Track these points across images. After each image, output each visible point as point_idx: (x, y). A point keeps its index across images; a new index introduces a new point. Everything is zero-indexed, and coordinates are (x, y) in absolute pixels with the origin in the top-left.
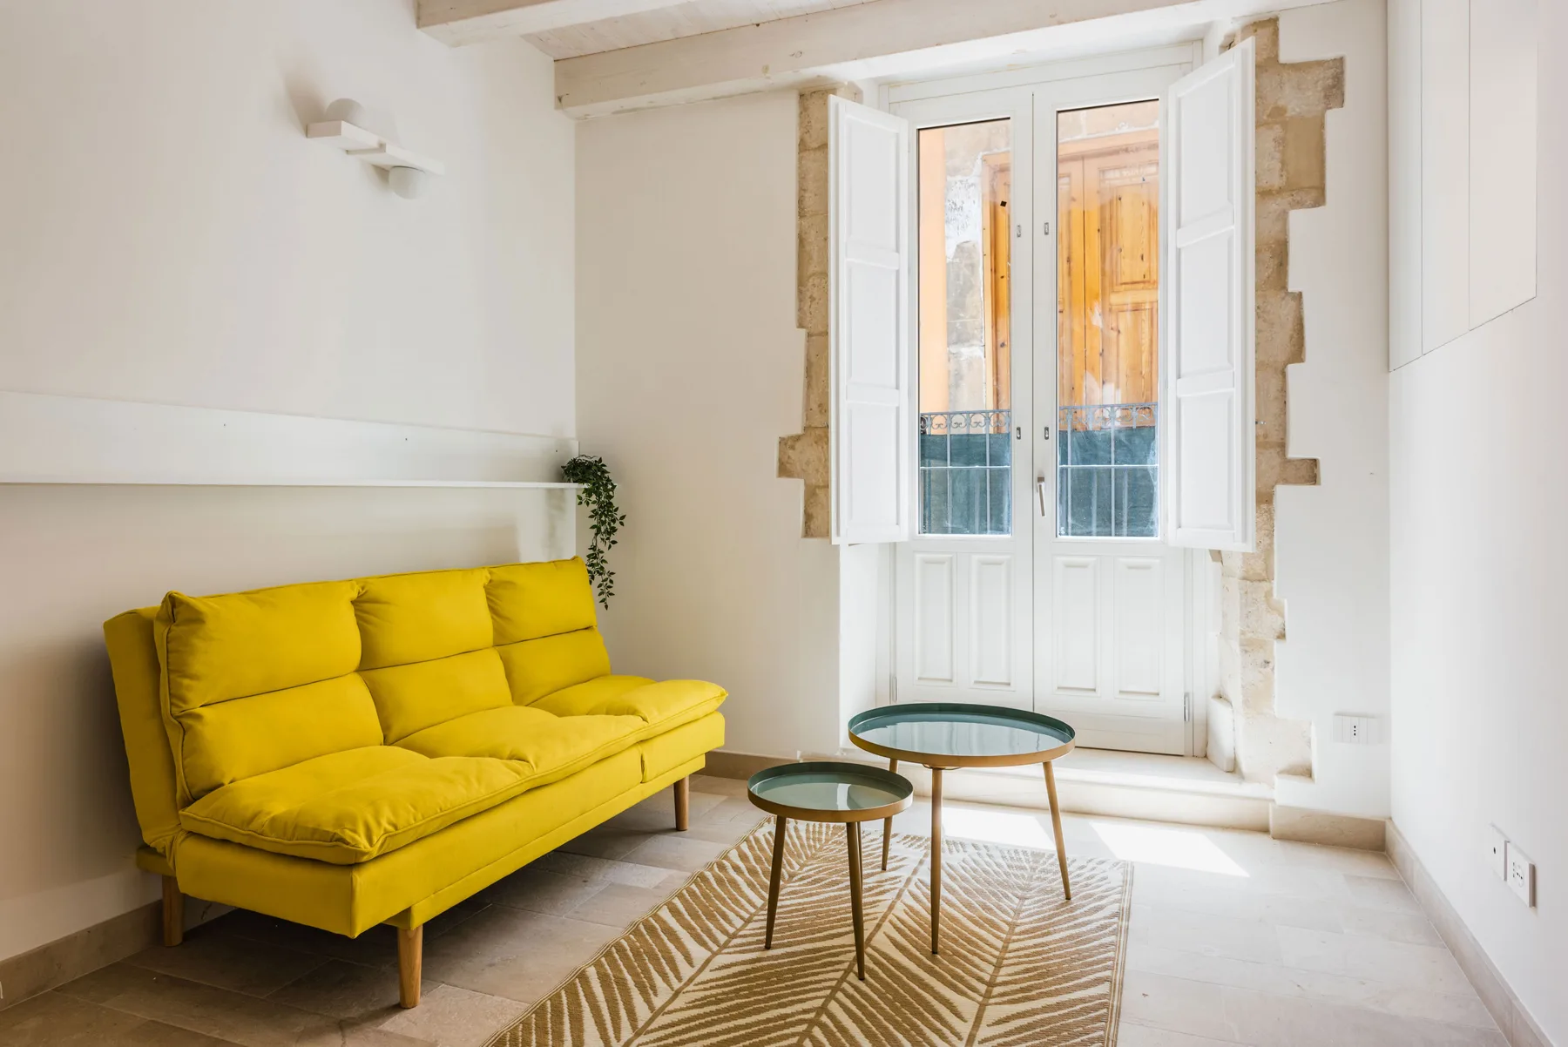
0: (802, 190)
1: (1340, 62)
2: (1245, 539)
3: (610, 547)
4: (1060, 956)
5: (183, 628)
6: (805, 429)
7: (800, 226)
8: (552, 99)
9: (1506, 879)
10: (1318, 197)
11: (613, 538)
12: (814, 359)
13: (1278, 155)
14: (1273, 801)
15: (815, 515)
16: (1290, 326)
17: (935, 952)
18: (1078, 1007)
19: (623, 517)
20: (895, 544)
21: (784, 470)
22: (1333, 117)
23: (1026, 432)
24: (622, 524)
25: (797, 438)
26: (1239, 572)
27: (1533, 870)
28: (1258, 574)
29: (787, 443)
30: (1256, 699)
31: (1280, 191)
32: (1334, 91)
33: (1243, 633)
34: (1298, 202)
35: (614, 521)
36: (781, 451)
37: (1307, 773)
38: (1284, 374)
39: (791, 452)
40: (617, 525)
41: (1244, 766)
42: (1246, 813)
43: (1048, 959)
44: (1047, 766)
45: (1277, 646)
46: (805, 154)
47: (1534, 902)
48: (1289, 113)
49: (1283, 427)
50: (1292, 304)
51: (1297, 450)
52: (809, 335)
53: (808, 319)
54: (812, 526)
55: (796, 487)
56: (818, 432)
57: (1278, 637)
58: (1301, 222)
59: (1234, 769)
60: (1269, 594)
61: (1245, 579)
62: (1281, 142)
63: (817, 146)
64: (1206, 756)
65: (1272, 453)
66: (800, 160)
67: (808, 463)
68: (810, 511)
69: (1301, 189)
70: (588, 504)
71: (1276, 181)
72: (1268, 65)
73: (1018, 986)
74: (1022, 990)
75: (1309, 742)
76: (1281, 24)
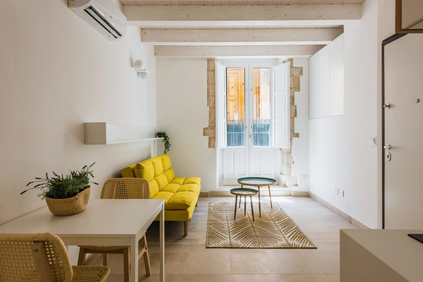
0: (208, 79)
1: (302, 68)
2: (288, 146)
3: (168, 151)
4: (279, 215)
5: (141, 170)
6: (209, 126)
7: (208, 86)
8: (153, 54)
9: (338, 194)
10: (299, 90)
11: (169, 149)
12: (211, 113)
13: (293, 82)
14: (292, 190)
15: (211, 143)
16: (294, 111)
17: (260, 217)
18: (287, 220)
19: (170, 144)
20: (223, 149)
21: (204, 134)
22: (301, 77)
23: (248, 127)
24: (170, 146)
25: (207, 128)
26: (286, 152)
27: (343, 192)
28: (289, 152)
29: (205, 129)
30: (289, 174)
31: (293, 88)
32: (301, 73)
33: (287, 162)
34: (296, 90)
35: (168, 145)
36: (204, 131)
37: (297, 185)
38: (293, 119)
39: (206, 131)
40: (169, 146)
41: (287, 185)
42: (288, 193)
43: (277, 215)
44: (269, 186)
45: (292, 164)
46: (209, 72)
47: (343, 196)
48: (294, 75)
49: (293, 128)
50: (295, 107)
51: (296, 132)
52: (210, 108)
53: (209, 105)
54: (210, 145)
55: (207, 138)
56: (211, 127)
57: (292, 163)
58: (296, 93)
59: (285, 186)
60: (291, 156)
61: (287, 153)
62: (293, 80)
63: (211, 70)
64: (278, 185)
65: (292, 132)
66: (208, 73)
67: (209, 133)
68: (210, 143)
69: (296, 88)
70: (164, 142)
71: (292, 86)
72: (291, 66)
73: (276, 219)
74: (277, 220)
75: (297, 180)
76: (294, 60)
